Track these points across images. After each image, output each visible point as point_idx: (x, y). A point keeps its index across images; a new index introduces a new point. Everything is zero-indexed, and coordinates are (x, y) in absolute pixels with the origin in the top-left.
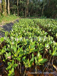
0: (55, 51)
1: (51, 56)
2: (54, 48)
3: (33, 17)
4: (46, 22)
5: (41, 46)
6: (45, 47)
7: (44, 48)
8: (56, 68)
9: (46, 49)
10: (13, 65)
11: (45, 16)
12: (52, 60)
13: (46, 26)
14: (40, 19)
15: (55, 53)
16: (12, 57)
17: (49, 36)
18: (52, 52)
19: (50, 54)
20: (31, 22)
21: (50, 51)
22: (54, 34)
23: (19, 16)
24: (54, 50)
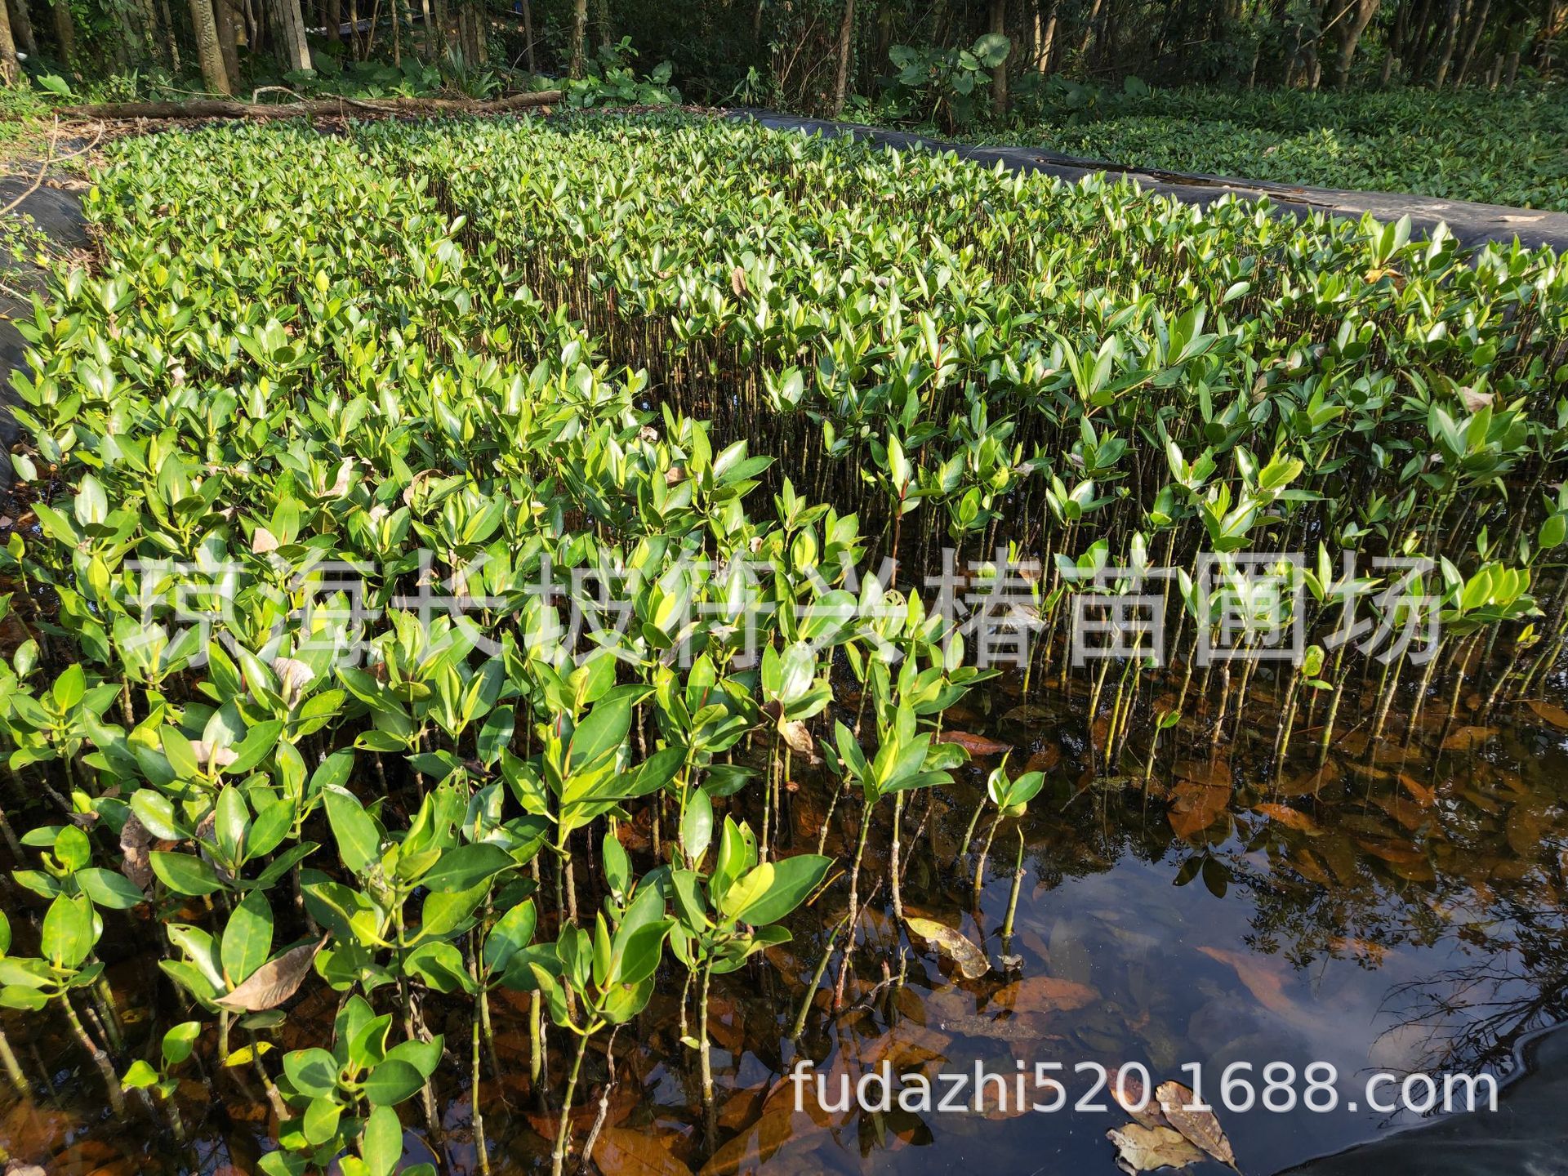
0: (906, 720)
1: (868, 808)
2: (883, 686)
3: (406, 93)
4: (685, 215)
5: (709, 697)
6: (771, 695)
7: (755, 716)
8: (945, 943)
9: (790, 730)
10: (363, 1076)
11: (642, 70)
12: (890, 851)
13: (705, 307)
14: (561, 124)
15: (902, 752)
16: (321, 969)
17: (791, 503)
18: (870, 747)
19: (847, 781)
20: (390, 242)
21: (845, 737)
22: (856, 441)
23: (56, 83)
24: (892, 712)
